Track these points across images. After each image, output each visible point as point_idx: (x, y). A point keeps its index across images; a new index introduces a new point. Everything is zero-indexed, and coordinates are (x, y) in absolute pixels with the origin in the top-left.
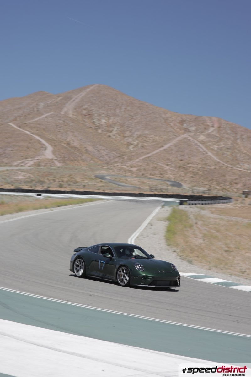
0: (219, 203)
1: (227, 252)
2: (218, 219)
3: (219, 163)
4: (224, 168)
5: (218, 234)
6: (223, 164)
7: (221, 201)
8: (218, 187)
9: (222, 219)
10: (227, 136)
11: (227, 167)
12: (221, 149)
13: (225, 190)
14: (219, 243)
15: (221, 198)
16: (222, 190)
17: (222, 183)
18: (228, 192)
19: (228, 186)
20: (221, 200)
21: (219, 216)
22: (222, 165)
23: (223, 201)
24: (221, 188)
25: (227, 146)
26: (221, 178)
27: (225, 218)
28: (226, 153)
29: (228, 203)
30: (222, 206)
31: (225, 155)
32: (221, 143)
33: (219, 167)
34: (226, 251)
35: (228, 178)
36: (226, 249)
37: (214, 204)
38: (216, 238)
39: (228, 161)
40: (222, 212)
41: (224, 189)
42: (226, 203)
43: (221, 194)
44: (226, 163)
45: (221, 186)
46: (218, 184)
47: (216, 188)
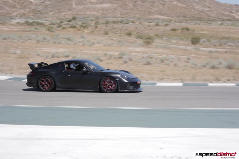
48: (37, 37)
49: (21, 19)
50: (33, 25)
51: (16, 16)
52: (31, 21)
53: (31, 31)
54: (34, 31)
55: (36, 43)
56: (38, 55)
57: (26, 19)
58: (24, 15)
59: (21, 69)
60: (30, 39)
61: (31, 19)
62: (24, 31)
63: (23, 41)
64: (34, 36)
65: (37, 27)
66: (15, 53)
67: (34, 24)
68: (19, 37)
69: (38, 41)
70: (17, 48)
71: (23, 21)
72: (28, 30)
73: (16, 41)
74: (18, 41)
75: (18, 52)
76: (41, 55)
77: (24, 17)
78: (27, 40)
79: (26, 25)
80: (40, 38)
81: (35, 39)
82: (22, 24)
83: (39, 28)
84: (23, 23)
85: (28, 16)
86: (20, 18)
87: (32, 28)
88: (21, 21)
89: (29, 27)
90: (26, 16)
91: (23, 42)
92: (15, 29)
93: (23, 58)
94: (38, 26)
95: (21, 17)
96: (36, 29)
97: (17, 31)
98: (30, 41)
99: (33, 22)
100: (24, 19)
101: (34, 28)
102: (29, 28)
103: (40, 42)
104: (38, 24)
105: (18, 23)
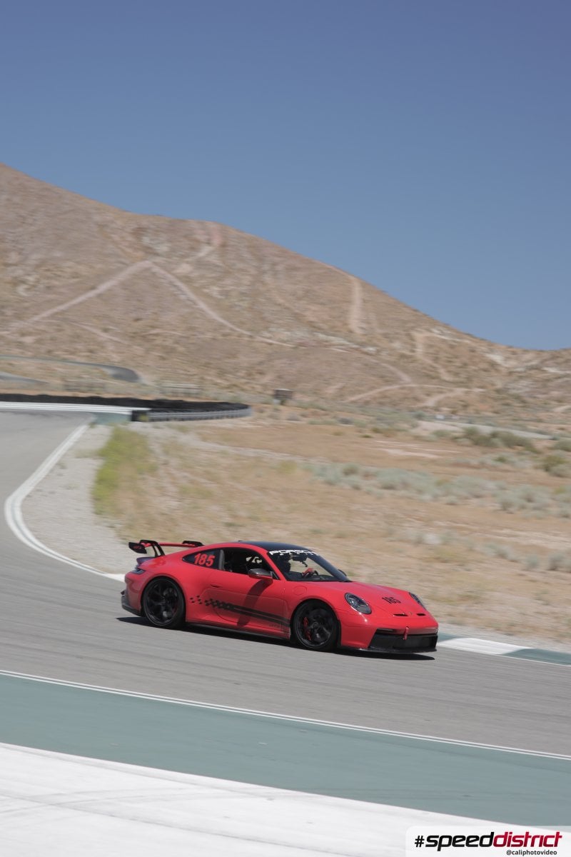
0: (218, 418)
1: (231, 529)
2: (217, 453)
3: (222, 326)
4: (233, 337)
5: (213, 487)
6: (231, 329)
7: (225, 413)
8: (219, 381)
9: (224, 454)
10: (240, 265)
11: (240, 336)
12: (226, 294)
13: (235, 388)
14: (215, 508)
15: (226, 406)
16: (228, 387)
17: (230, 373)
18: (242, 393)
19: (243, 378)
20: (223, 409)
21: (218, 446)
22: (228, 331)
23: (230, 413)
24: (226, 383)
25: (243, 289)
26: (227, 360)
27: (231, 450)
28: (236, 303)
29: (241, 416)
30: (225, 423)
31: (237, 309)
32: (228, 281)
33: (224, 335)
34: (229, 525)
35: (244, 360)
36: (228, 520)
37: (212, 418)
38: (207, 495)
39: (243, 323)
40: (226, 437)
41: (235, 385)
42: (237, 416)
43: (226, 396)
44: (239, 327)
45: (226, 380)
46: (222, 373)
47: (216, 384)
48: (503, 489)
49: (455, 420)
50: (493, 446)
51: (437, 409)
52: (486, 430)
53: (482, 465)
54: (494, 468)
55: (495, 511)
56: (502, 555)
57: (470, 423)
58: (465, 406)
59: (433, 600)
60: (477, 497)
61: (490, 425)
62: (457, 465)
63: (452, 498)
64: (491, 485)
65: (507, 452)
66: (419, 542)
67: (496, 440)
68: (439, 484)
69: (506, 506)
70: (428, 522)
71: (457, 427)
72: (474, 462)
73: (427, 497)
74: (436, 497)
75: (432, 538)
76: (512, 555)
77: (461, 413)
78: (466, 498)
79: (467, 442)
80: (514, 495)
81: (494, 496)
82: (455, 439)
83: (515, 459)
84: (457, 435)
85: (477, 412)
86: (447, 418)
87: (489, 458)
88: (450, 428)
89: (476, 451)
90: (471, 410)
91: (452, 504)
92: (428, 453)
93: (445, 562)
94: (511, 450)
95: (454, 413)
96: (501, 460)
97: (433, 461)
98: (475, 501)
99: (494, 435)
100: (461, 419)
101: (497, 456)
102: (476, 455)
103: (511, 509)
104: (511, 442)
105: (440, 435)
